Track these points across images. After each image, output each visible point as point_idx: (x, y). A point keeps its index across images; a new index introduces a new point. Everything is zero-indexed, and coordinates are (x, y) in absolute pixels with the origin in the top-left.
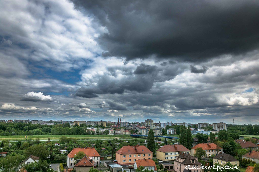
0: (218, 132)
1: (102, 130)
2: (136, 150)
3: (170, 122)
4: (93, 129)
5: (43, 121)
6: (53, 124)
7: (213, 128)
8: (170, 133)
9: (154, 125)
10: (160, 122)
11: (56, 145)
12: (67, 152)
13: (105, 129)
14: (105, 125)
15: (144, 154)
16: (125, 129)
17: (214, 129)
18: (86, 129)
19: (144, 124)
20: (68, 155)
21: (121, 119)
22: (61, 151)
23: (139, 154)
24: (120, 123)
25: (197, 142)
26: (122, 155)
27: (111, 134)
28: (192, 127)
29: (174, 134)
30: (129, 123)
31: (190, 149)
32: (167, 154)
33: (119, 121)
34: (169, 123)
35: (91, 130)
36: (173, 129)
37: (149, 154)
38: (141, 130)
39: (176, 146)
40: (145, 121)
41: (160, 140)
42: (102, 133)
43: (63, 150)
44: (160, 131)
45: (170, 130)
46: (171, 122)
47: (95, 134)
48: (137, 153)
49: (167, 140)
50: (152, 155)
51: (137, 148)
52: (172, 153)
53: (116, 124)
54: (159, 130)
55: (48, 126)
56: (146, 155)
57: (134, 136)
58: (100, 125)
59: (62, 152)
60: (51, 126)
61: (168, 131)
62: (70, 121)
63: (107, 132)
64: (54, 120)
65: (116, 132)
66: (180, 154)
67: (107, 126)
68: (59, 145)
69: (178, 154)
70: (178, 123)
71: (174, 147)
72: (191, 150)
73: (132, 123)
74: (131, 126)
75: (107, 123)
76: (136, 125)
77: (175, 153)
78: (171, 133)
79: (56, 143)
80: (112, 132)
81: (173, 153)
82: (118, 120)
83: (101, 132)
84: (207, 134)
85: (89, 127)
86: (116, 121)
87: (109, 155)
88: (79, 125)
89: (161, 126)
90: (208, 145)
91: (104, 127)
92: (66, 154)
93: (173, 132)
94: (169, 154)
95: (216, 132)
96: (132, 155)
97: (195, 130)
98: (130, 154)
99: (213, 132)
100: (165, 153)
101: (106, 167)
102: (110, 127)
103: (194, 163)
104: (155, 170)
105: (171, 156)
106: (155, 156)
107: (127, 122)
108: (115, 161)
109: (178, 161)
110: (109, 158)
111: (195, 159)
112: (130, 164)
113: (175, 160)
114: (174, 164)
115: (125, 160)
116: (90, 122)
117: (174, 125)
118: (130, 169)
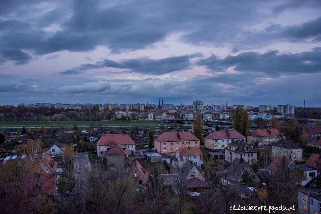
0: (283, 116)
1: (140, 115)
2: (179, 137)
3: (225, 105)
4: (128, 113)
5: (67, 104)
6: (79, 108)
7: (277, 111)
8: (224, 117)
9: (205, 108)
10: (212, 105)
11: (83, 132)
12: (96, 139)
13: (143, 114)
14: (143, 109)
15: (189, 141)
16: (168, 114)
17: (279, 113)
18: (119, 114)
19: (192, 107)
20: (97, 143)
22: (89, 138)
23: (183, 142)
24: (162, 106)
25: (256, 127)
26: (162, 143)
27: (150, 120)
28: (252, 111)
29: (229, 119)
30: (174, 106)
31: (246, 136)
32: (217, 141)
33: (161, 104)
34: (223, 105)
35: (126, 114)
36: (228, 113)
37: (195, 142)
38: (187, 114)
39: (228, 132)
40: (194, 103)
41: (211, 126)
42: (139, 118)
43: (91, 138)
44: (211, 115)
45: (224, 114)
47: (130, 119)
48: (181, 140)
50: (198, 142)
51: (180, 134)
52: (223, 141)
53: (157, 107)
54: (211, 113)
55: (73, 110)
58: (137, 108)
59: (91, 140)
60: (77, 110)
61: (221, 115)
62: (100, 104)
63: (145, 117)
64: (80, 103)
65: (156, 117)
66: (233, 141)
67: (144, 109)
68: (87, 131)
69: (230, 141)
70: (235, 106)
71: (227, 133)
73: (177, 106)
74: (176, 109)
75: (145, 106)
76: (182, 108)
77: (227, 140)
78: (226, 118)
79: (83, 129)
80: (151, 116)
81: (225, 141)
82: (159, 103)
83: (137, 117)
84: (269, 119)
85: (122, 111)
86: (157, 104)
87: (147, 143)
88: (110, 108)
89: (214, 109)
90: (268, 130)
91: (141, 111)
92: (95, 142)
93: (227, 116)
94: (220, 141)
95: (281, 116)
96: (174, 143)
97: (255, 113)
98: (172, 142)
99: (278, 116)
100: (215, 141)
101: (143, 156)
102: (149, 110)
103: (249, 151)
104: (201, 159)
105: (223, 143)
106: (202, 144)
107: (170, 105)
108: (154, 149)
109: (230, 149)
110: (146, 146)
111: (251, 146)
112: (172, 153)
113: (226, 148)
114: (224, 152)
115: (165, 149)
116: (124, 105)
117: (229, 108)
118: (171, 158)
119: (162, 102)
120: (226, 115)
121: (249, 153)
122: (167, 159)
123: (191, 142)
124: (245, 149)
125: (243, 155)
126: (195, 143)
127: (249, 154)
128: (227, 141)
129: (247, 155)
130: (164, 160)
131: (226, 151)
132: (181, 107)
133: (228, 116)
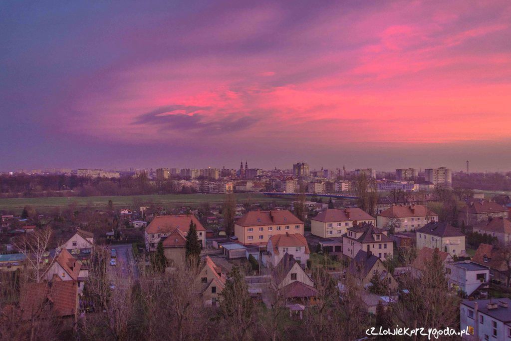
1: (212, 185)
2: (272, 218)
3: (342, 169)
4: (193, 183)
6: (117, 175)
7: (424, 178)
8: (340, 188)
9: (312, 175)
10: (322, 169)
11: (123, 212)
12: (144, 224)
13: (216, 183)
14: (217, 176)
15: (288, 225)
16: (255, 183)
17: (427, 180)
18: (179, 184)
19: (292, 173)
20: (146, 229)
21: (248, 164)
22: (134, 222)
23: (279, 226)
24: (245, 171)
25: (390, 203)
26: (246, 228)
27: (227, 193)
28: (384, 178)
29: (349, 190)
30: (263, 172)
32: (331, 225)
33: (244, 168)
34: (339, 169)
35: (190, 184)
36: (347, 181)
37: (297, 226)
38: (284, 183)
39: (348, 211)
40: (294, 167)
41: (320, 201)
42: (211, 190)
43: (136, 222)
44: (321, 184)
45: (341, 182)
46: (344, 168)
47: (197, 192)
48: (275, 224)
49: (333, 201)
50: (302, 226)
51: (273, 214)
52: (340, 224)
54: (320, 182)
55: (107, 179)
56: (292, 227)
57: (271, 196)
58: (207, 175)
59: (135, 225)
60: (113, 179)
61: (336, 184)
63: (220, 189)
65: (237, 188)
66: (355, 224)
67: (219, 176)
68: (129, 212)
69: (351, 224)
70: (358, 170)
71: (345, 212)
72: (376, 218)
73: (269, 172)
74: (266, 176)
75: (219, 172)
76: (276, 174)
77: (346, 223)
78: (343, 189)
79: (124, 208)
80: (229, 188)
81: (343, 224)
82: (242, 166)
83: (208, 188)
84: (411, 189)
85: (184, 179)
86: (238, 169)
87: (223, 229)
88: (166, 176)
90: (410, 208)
91: (214, 179)
92: (143, 229)
93: (346, 187)
94: (335, 225)
95: (430, 186)
96: (264, 227)
97: (389, 182)
98: (261, 226)
99: (425, 186)
100: (327, 223)
101: (217, 249)
102: (225, 178)
103: (380, 240)
104: (306, 253)
105: (339, 228)
106: (308, 229)
107: (258, 169)
108: (233, 238)
109: (350, 237)
110: (222, 233)
111: (383, 232)
112: (261, 243)
113: (345, 235)
114: (342, 242)
115: (252, 237)
116: (188, 171)
117: (349, 174)
118: (261, 251)
119: (246, 166)
120: (343, 184)
121: (380, 243)
122: (253, 253)
123: (290, 226)
124: (375, 236)
125: (371, 245)
126: (297, 228)
127: (380, 245)
128: (346, 225)
129: (377, 246)
130: (250, 255)
131: (345, 240)
132: (274, 172)
133: (348, 187)
